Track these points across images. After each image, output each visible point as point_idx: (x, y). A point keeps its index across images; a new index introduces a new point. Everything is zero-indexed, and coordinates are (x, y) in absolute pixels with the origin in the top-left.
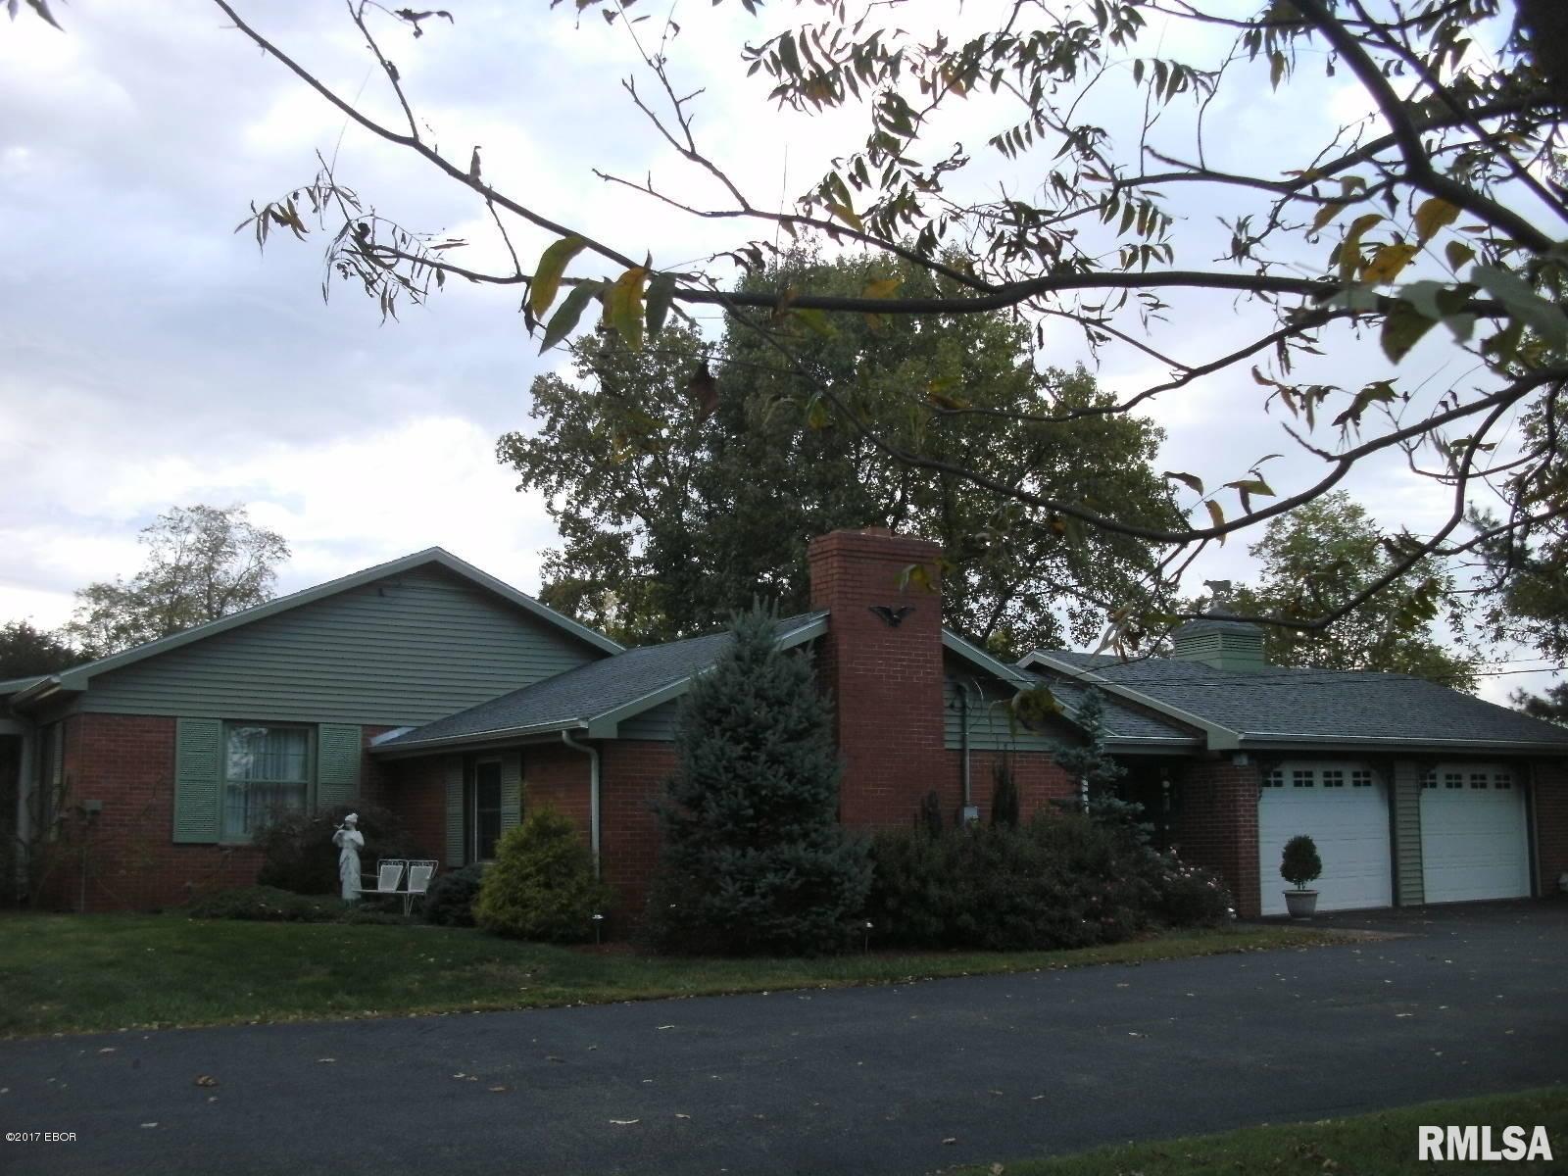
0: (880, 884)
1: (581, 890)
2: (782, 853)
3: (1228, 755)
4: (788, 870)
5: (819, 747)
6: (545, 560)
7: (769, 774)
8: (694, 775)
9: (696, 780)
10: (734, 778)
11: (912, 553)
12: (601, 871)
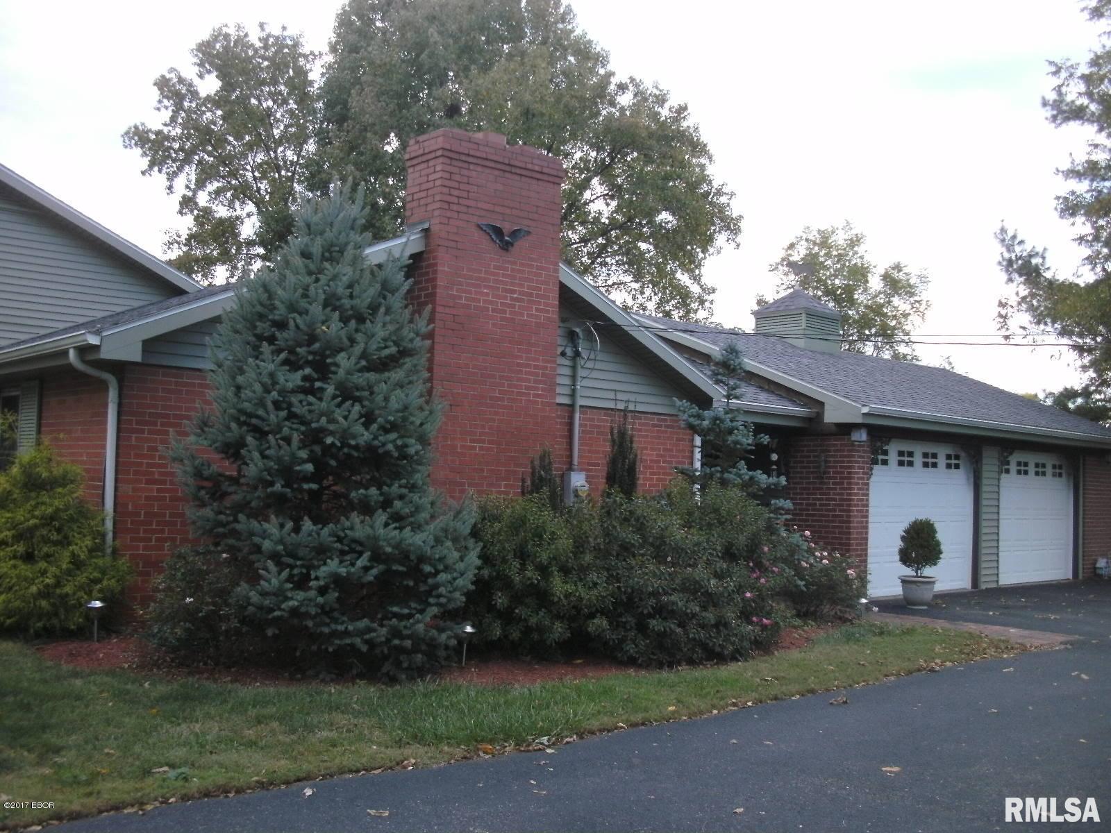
0: (486, 573)
1: (77, 564)
2: (352, 528)
3: (846, 429)
4: (360, 554)
5: (411, 382)
6: (166, 238)
7: (338, 414)
8: (232, 411)
9: (237, 420)
10: (287, 419)
11: (530, 166)
12: (114, 538)
